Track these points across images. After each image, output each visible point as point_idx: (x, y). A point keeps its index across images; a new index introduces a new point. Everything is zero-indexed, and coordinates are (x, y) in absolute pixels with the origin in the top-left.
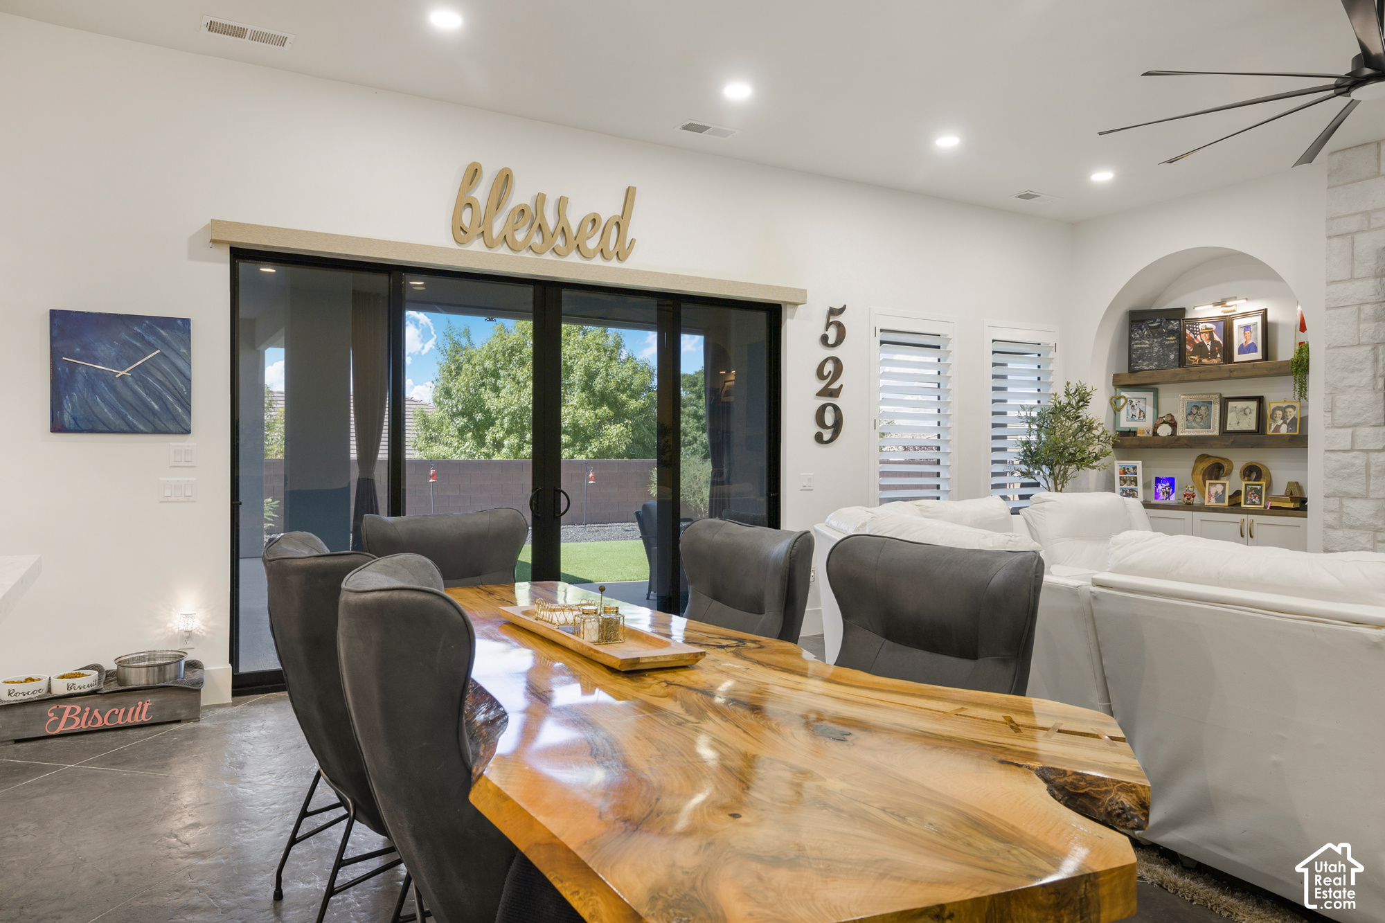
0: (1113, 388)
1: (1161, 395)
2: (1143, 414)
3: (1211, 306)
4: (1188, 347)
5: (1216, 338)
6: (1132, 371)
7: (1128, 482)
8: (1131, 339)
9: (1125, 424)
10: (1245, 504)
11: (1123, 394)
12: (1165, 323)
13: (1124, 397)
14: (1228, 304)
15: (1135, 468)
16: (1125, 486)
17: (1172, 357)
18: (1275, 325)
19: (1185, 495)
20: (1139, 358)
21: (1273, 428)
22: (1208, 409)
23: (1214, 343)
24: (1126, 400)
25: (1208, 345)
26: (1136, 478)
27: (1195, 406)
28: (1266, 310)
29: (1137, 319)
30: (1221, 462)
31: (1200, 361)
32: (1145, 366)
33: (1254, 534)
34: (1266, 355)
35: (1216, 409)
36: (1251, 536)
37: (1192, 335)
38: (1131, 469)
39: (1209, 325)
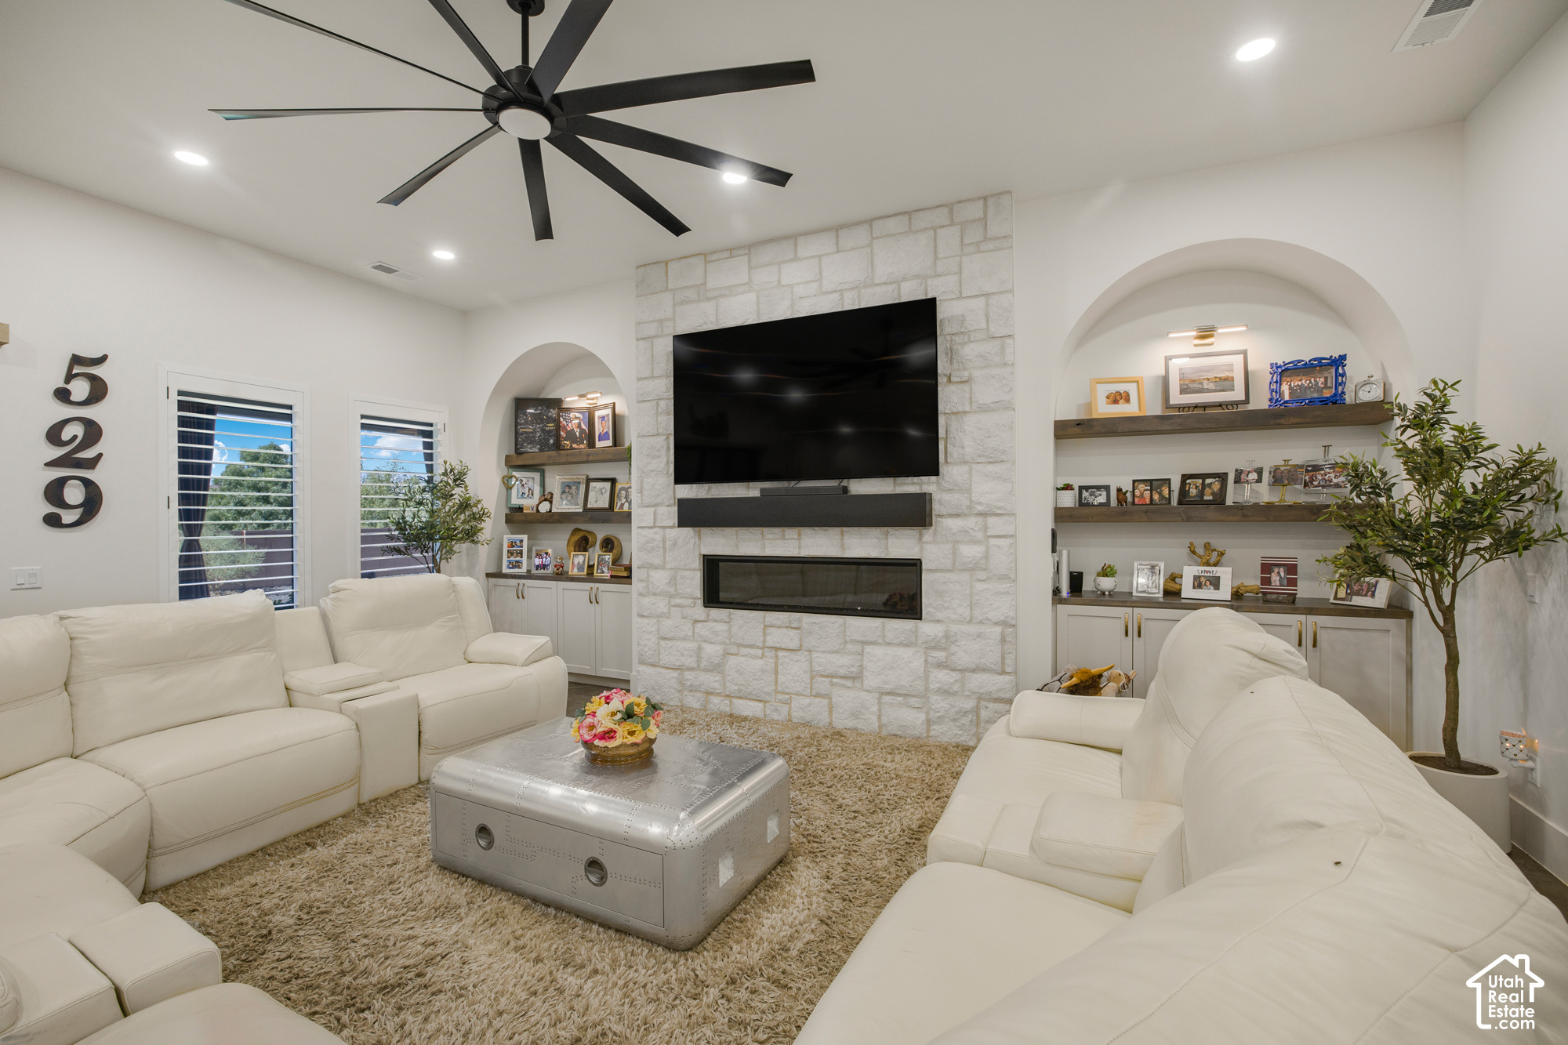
0: (505, 468)
1: (547, 475)
2: (531, 492)
3: (577, 398)
4: (562, 433)
5: (584, 427)
6: (518, 452)
7: (515, 554)
8: (517, 424)
9: (515, 501)
10: (597, 572)
11: (514, 473)
12: (546, 411)
13: (515, 477)
14: (589, 396)
15: (521, 541)
16: (512, 558)
17: (551, 441)
18: (620, 416)
19: (555, 566)
20: (524, 441)
21: (618, 506)
22: (578, 489)
23: (582, 431)
24: (517, 480)
25: (577, 431)
26: (522, 550)
27: (567, 486)
28: (614, 403)
29: (520, 404)
30: (587, 535)
31: (571, 446)
32: (528, 449)
33: (599, 600)
34: (615, 444)
35: (583, 488)
36: (597, 603)
37: (564, 423)
38: (518, 543)
39: (578, 415)
